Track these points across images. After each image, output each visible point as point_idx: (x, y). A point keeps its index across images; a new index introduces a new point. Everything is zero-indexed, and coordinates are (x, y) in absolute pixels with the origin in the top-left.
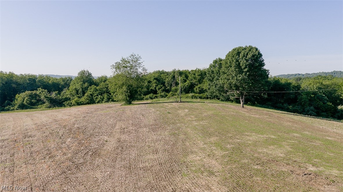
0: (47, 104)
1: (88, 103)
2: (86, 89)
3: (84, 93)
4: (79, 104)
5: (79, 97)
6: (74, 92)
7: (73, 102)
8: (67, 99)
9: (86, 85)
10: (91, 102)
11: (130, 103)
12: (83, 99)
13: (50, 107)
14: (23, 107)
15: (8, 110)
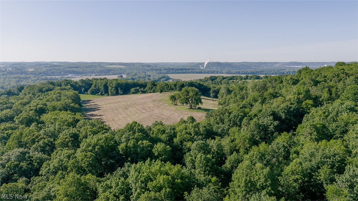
0: (141, 92)
1: (153, 92)
2: (153, 87)
3: (152, 89)
4: (150, 92)
5: (150, 90)
6: (149, 88)
7: (149, 92)
8: (147, 91)
9: (153, 86)
10: (154, 92)
11: (161, 93)
12: (151, 91)
13: (142, 93)
14: (133, 93)
15: (129, 94)
